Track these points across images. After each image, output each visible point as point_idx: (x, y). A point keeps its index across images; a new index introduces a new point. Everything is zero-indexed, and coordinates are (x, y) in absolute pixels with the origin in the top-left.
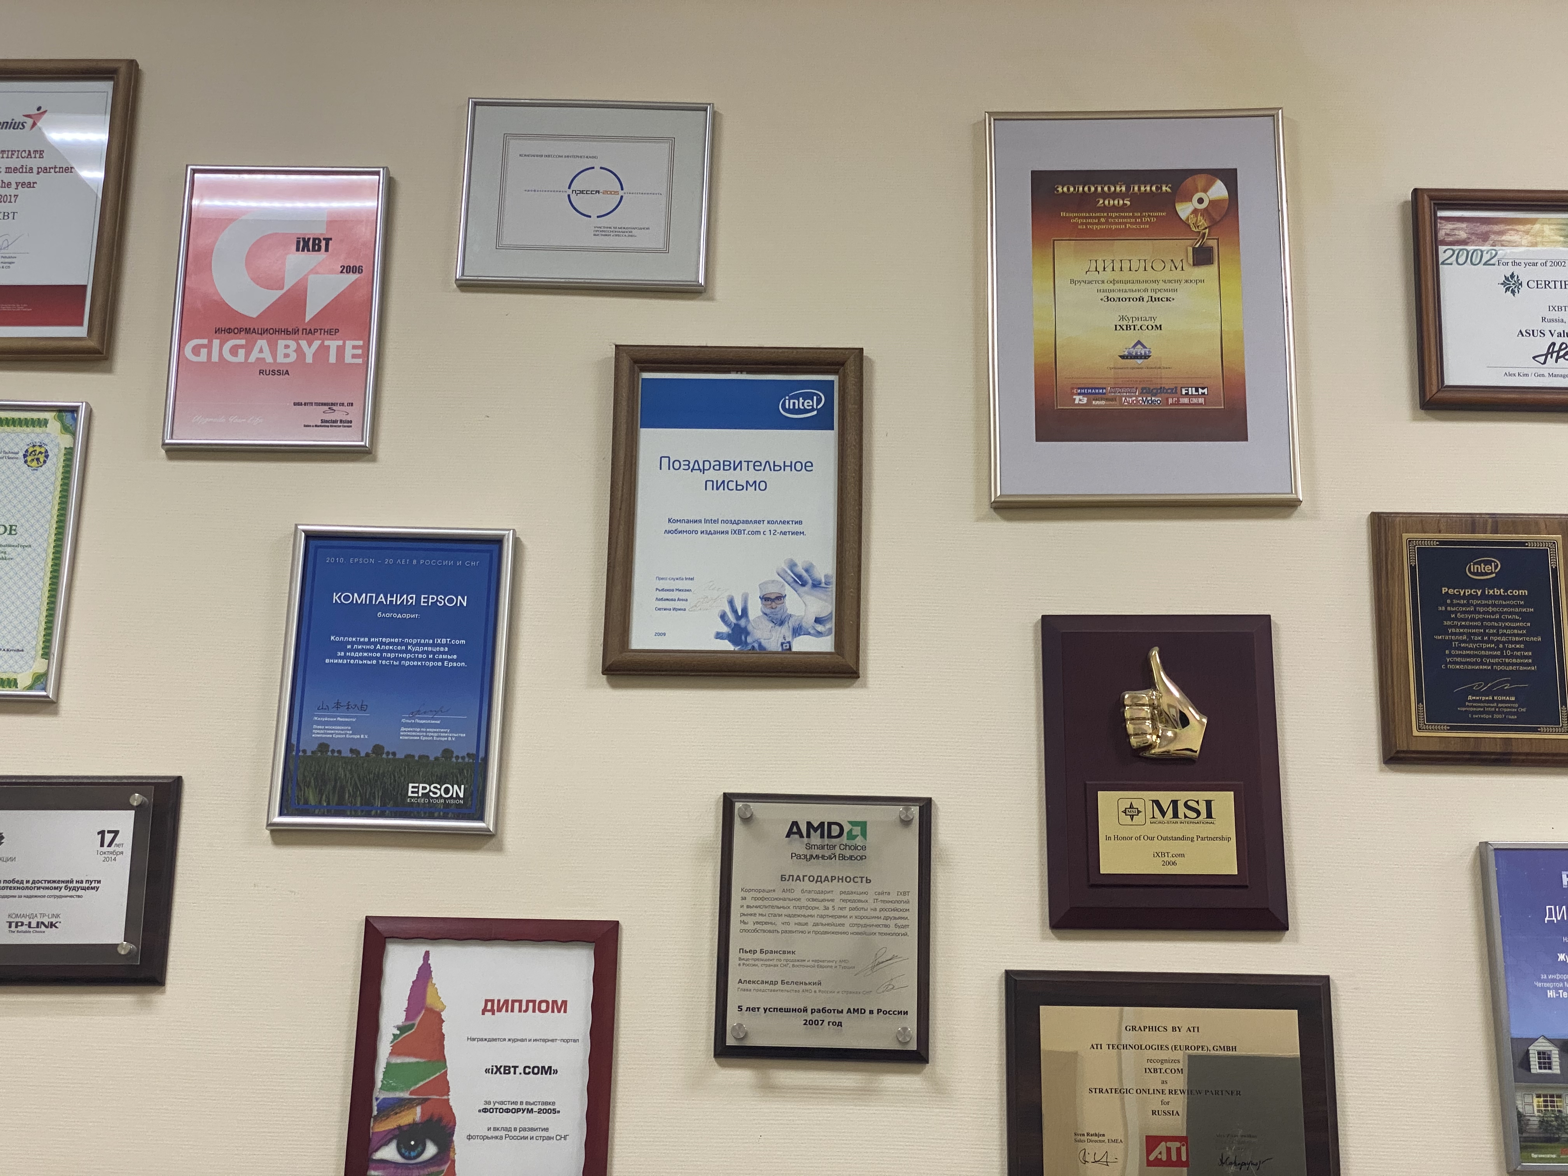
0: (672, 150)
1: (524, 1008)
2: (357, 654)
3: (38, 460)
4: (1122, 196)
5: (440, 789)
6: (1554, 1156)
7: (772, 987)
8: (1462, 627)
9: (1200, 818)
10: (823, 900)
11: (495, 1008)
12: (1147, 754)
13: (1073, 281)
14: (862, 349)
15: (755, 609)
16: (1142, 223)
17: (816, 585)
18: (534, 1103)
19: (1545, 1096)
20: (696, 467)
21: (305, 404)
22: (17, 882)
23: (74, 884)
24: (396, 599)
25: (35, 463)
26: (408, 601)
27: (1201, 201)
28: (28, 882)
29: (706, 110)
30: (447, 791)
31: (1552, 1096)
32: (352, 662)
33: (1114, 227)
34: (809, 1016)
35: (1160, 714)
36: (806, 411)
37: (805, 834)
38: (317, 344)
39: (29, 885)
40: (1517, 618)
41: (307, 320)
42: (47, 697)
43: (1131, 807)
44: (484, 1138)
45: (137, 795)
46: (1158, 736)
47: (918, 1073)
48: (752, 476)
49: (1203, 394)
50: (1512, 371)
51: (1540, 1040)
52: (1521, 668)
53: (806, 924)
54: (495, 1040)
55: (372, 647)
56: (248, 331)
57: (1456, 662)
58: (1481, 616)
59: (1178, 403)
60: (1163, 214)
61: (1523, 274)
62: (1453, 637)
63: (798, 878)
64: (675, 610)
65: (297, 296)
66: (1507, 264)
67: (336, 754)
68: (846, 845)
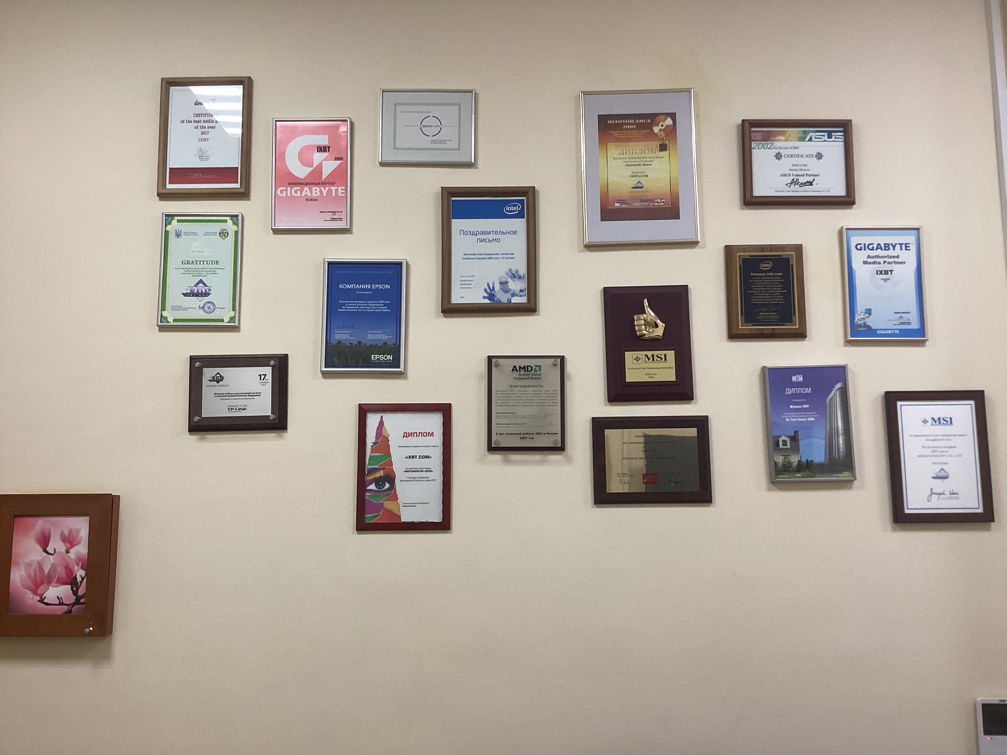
0: (460, 108)
1: (418, 435)
2: (350, 307)
3: (225, 235)
4: (632, 124)
5: (383, 357)
6: (787, 476)
7: (508, 426)
8: (758, 288)
9: (662, 361)
10: (526, 394)
11: (408, 435)
12: (642, 338)
14: (534, 188)
15: (497, 287)
16: (640, 135)
17: (520, 277)
18: (423, 469)
19: (784, 456)
20: (474, 234)
21: (324, 212)
22: (230, 394)
23: (251, 394)
24: (364, 287)
25: (224, 237)
26: (367, 287)
27: (662, 126)
28: (234, 394)
29: (472, 93)
30: (386, 357)
31: (787, 456)
32: (348, 310)
33: (630, 137)
34: (522, 436)
35: (648, 323)
36: (514, 211)
37: (518, 370)
38: (327, 188)
39: (235, 395)
40: (778, 283)
41: (323, 179)
42: (236, 325)
43: (637, 357)
44: (406, 481)
45: (272, 361)
46: (647, 331)
47: (561, 454)
48: (495, 237)
49: (663, 201)
50: (778, 190)
51: (784, 436)
52: (779, 302)
53: (520, 403)
54: (408, 447)
55: (355, 305)
56: (301, 184)
57: (755, 301)
58: (765, 283)
59: (654, 205)
60: (648, 131)
61: (783, 152)
62: (755, 292)
63: (516, 386)
64: (467, 288)
65: (319, 170)
66: (777, 148)
67: (344, 345)
68: (534, 374)
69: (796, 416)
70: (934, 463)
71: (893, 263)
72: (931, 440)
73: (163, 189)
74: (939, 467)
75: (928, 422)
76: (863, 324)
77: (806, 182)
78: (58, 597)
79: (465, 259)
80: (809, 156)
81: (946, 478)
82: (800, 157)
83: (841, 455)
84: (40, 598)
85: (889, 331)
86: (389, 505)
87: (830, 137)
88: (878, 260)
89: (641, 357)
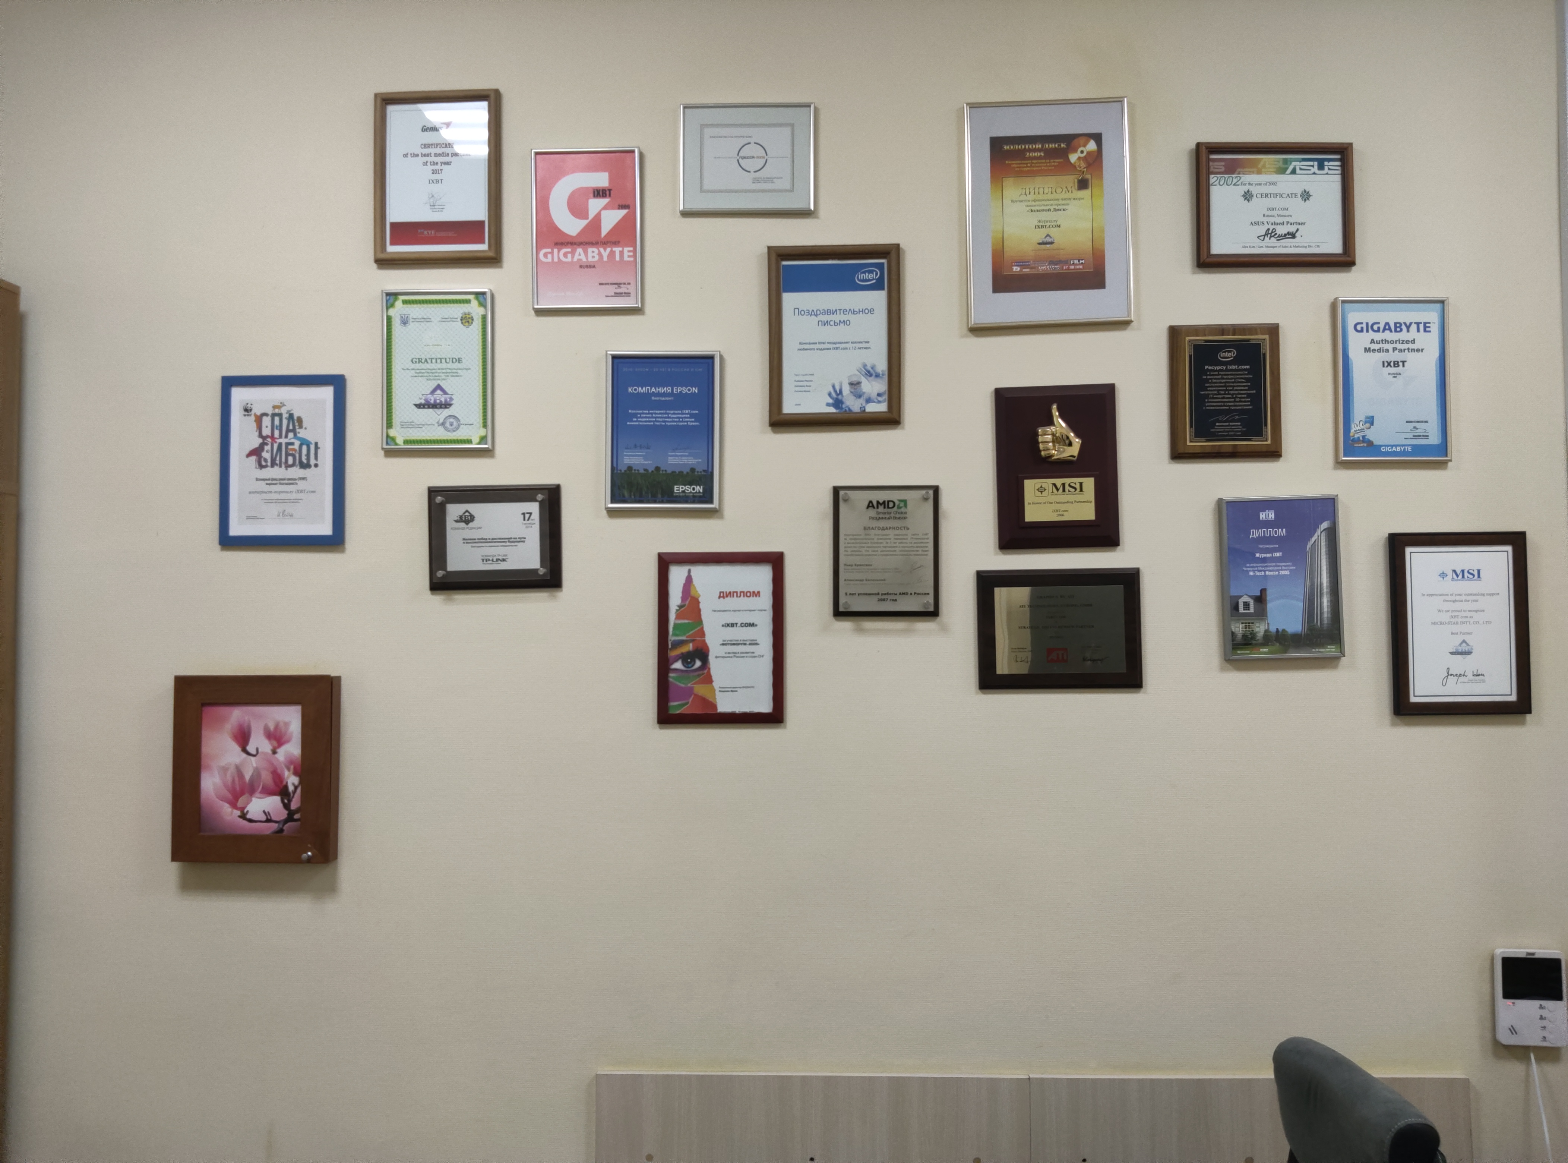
0: (792, 130)
1: (739, 595)
2: (643, 419)
3: (468, 322)
4: (1039, 150)
5: (690, 488)
6: (1248, 652)
7: (861, 582)
8: (1215, 387)
9: (1076, 491)
10: (885, 539)
11: (725, 595)
12: (1050, 460)
13: (1012, 201)
14: (898, 245)
15: (846, 390)
16: (1050, 166)
17: (877, 376)
18: (746, 640)
19: (1246, 623)
20: (813, 313)
22: (484, 539)
23: (513, 540)
24: (662, 390)
25: (467, 324)
27: (1082, 152)
28: (489, 539)
29: (810, 106)
30: (694, 489)
31: (1249, 623)
32: (641, 423)
33: (1035, 169)
34: (880, 597)
35: (1057, 439)
36: (869, 280)
37: (876, 507)
38: (609, 250)
39: (490, 541)
40: (1244, 381)
41: (602, 237)
42: (489, 448)
43: (1041, 487)
44: (723, 657)
45: (539, 495)
46: (1056, 451)
47: (933, 621)
48: (842, 317)
49: (1082, 263)
50: (1246, 245)
51: (1245, 596)
52: (1245, 408)
53: (877, 551)
54: (726, 611)
55: (650, 416)
56: (572, 244)
57: (1211, 405)
58: (1224, 381)
59: (1068, 269)
60: (1062, 160)
61: (1255, 190)
62: (1210, 392)
63: (873, 528)
64: (805, 391)
65: (596, 222)
66: (1246, 184)
67: (636, 472)
68: (897, 512)
69: (1264, 569)
70: (1453, 633)
71: (1406, 351)
72: (1450, 601)
73: (382, 252)
74: (1460, 639)
75: (1447, 575)
76: (1361, 439)
77: (1286, 233)
78: (264, 812)
79: (800, 350)
80: (1290, 196)
81: (1469, 653)
82: (1278, 197)
83: (1325, 621)
84: (241, 812)
85: (1397, 447)
86: (700, 690)
87: (1321, 167)
88: (1386, 346)
89: (1046, 488)
